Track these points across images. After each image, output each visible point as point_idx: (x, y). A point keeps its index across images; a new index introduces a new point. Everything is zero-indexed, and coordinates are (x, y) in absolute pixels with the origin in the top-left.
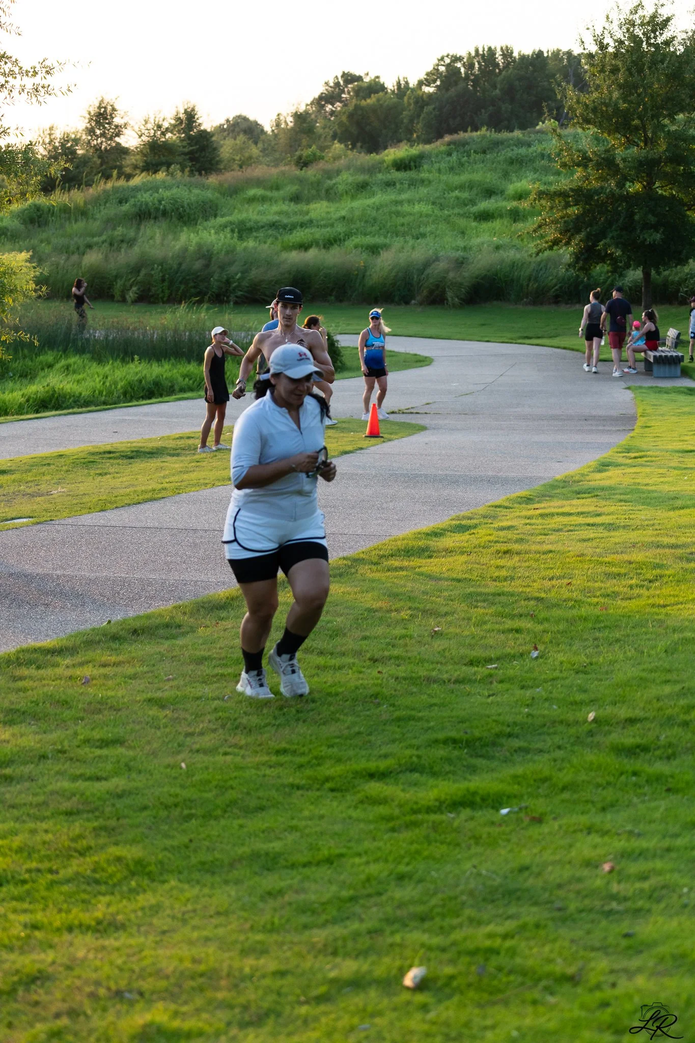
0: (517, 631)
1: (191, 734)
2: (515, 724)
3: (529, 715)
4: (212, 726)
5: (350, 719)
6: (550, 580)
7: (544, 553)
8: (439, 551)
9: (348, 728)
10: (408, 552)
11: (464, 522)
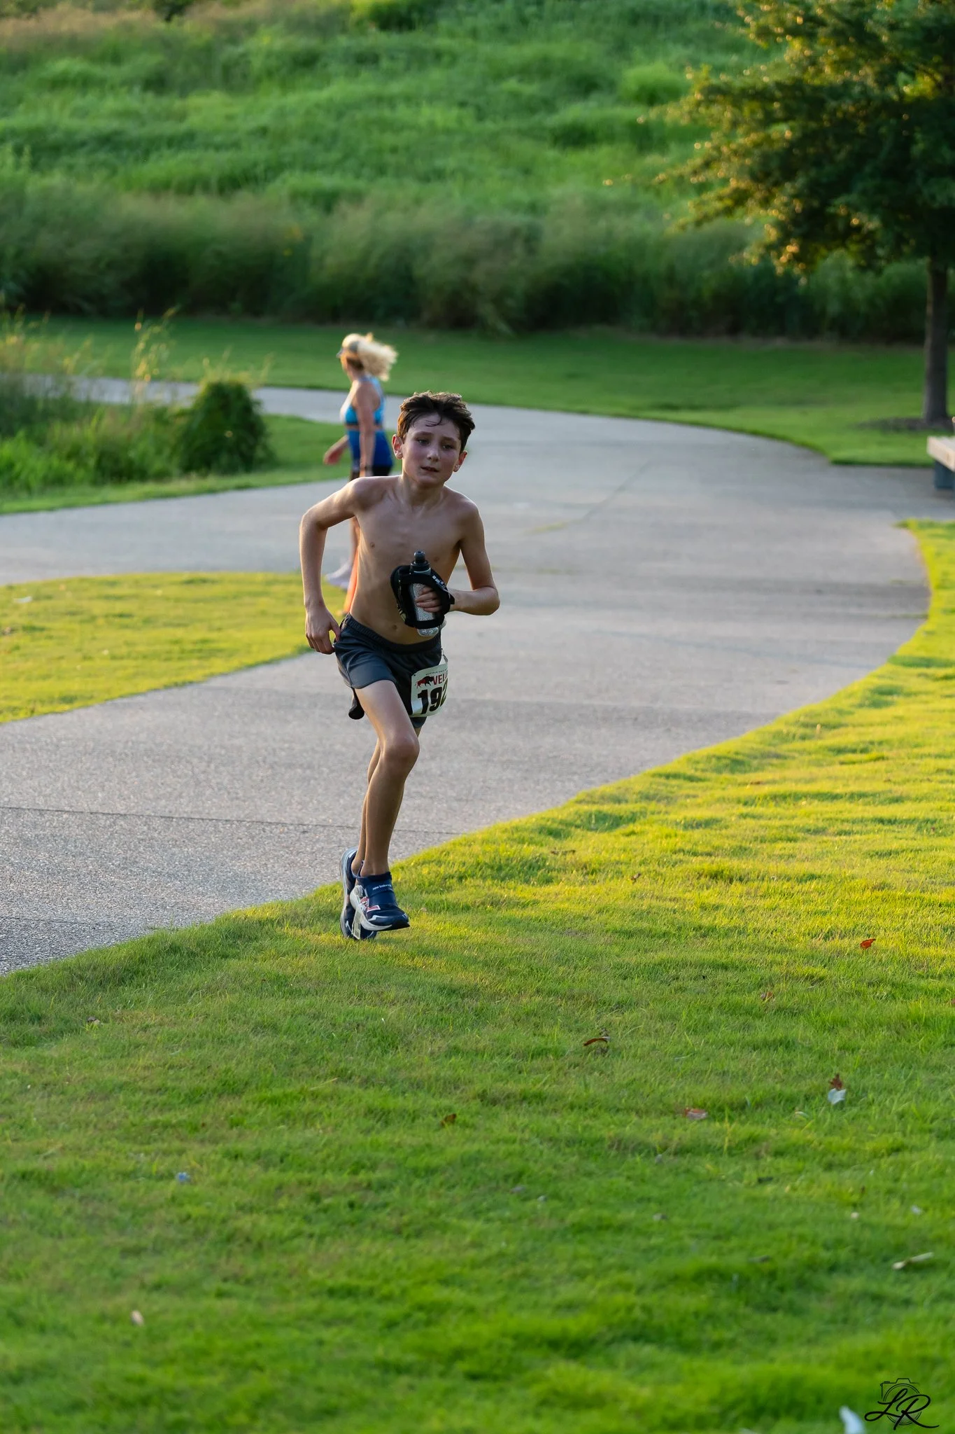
0: (788, 1045)
1: (136, 1252)
2: (839, 1242)
3: (864, 1225)
4: (172, 1233)
5: (475, 1226)
6: (826, 938)
7: (801, 880)
8: (564, 869)
9: (476, 1245)
10: (500, 871)
11: (607, 808)
